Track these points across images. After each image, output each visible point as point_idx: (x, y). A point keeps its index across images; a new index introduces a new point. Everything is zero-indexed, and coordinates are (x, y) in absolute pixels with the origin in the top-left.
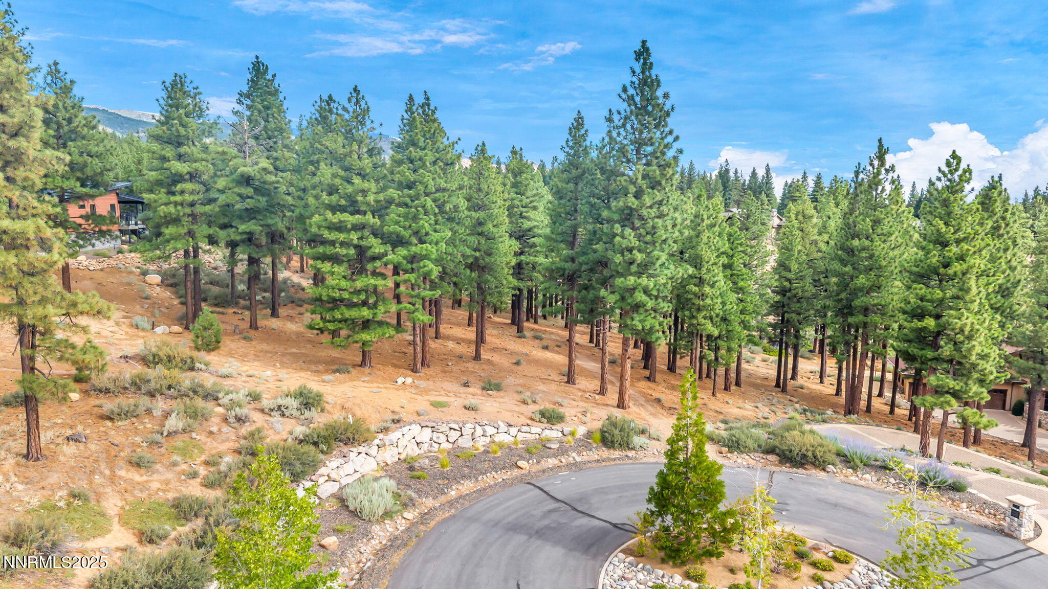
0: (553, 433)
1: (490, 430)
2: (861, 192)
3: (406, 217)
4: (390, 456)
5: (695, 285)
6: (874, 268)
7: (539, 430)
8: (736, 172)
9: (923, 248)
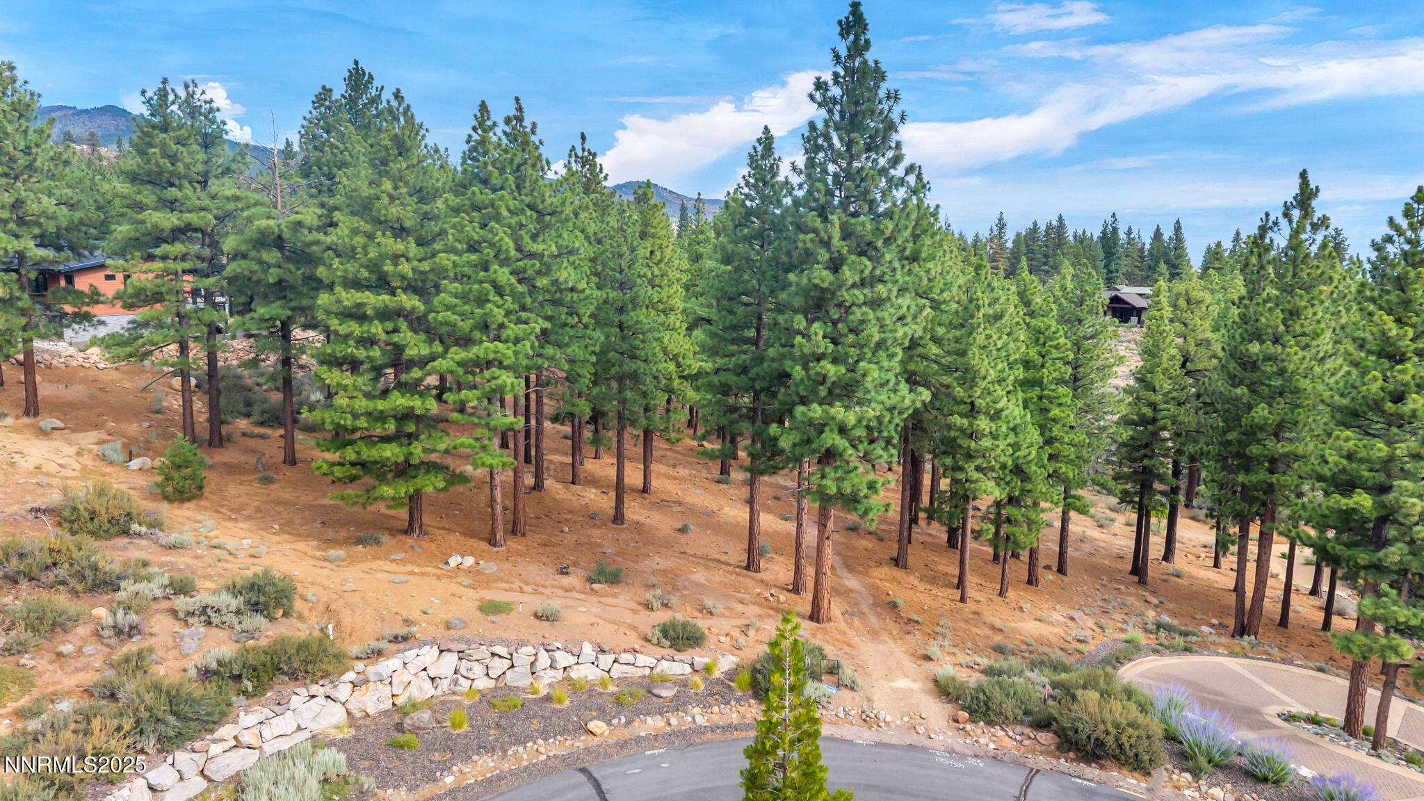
0: (677, 667)
1: (563, 659)
2: (1269, 262)
3: (464, 297)
4: (373, 701)
5: (961, 415)
6: (1287, 391)
7: (650, 661)
8: (1129, 232)
9: (1356, 364)
